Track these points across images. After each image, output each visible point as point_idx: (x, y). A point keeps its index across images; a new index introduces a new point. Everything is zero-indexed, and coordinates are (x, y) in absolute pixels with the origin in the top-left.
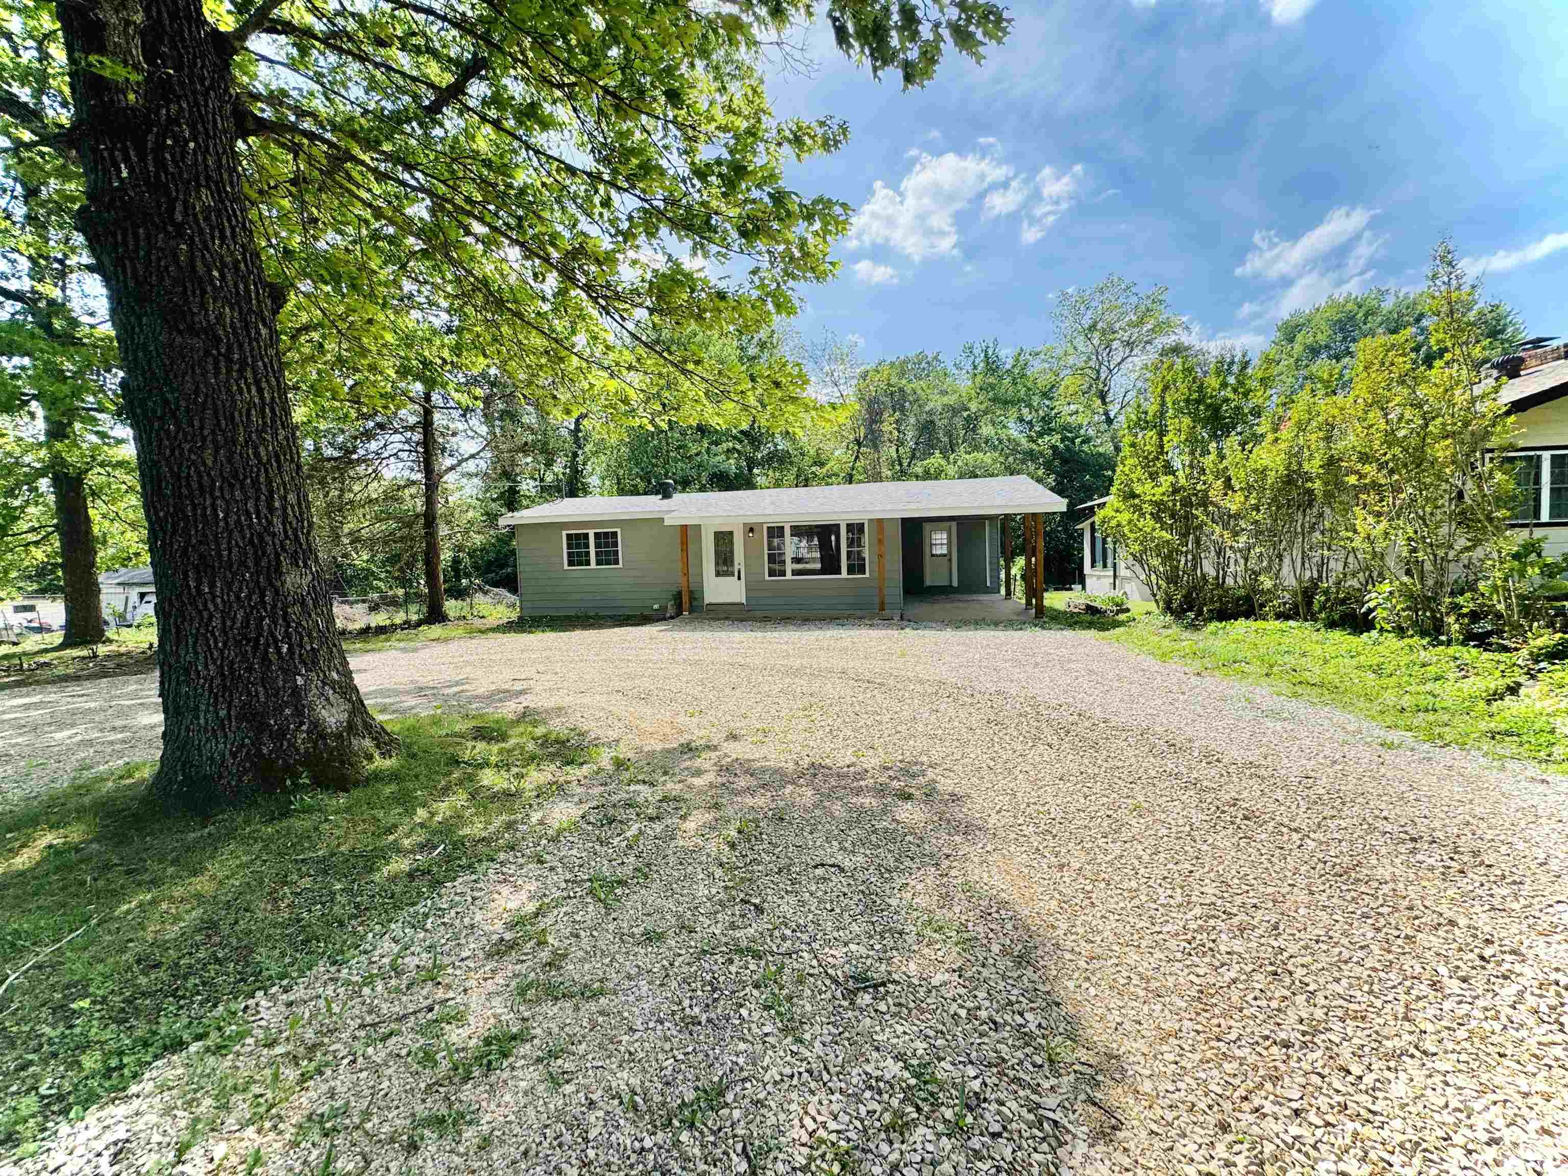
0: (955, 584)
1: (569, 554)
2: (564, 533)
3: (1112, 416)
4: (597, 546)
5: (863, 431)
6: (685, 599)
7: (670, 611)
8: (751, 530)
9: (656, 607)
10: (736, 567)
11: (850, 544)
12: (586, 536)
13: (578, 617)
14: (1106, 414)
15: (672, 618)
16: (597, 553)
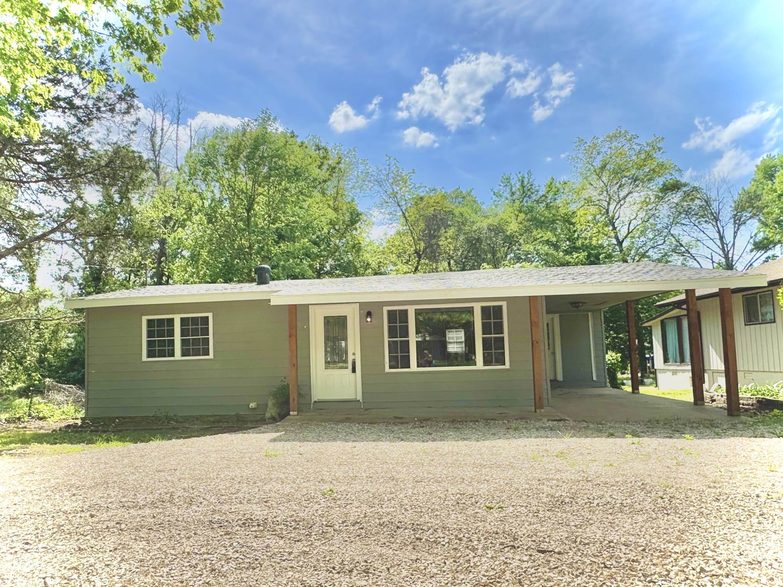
0: (560, 378)
1: (149, 343)
2: (144, 319)
3: (621, 239)
4: (183, 333)
5: (422, 244)
6: (293, 395)
7: (271, 412)
8: (369, 314)
9: (252, 405)
10: (350, 358)
11: (486, 329)
12: (171, 322)
13: (157, 419)
14: (617, 238)
15: (274, 420)
16: (183, 341)
